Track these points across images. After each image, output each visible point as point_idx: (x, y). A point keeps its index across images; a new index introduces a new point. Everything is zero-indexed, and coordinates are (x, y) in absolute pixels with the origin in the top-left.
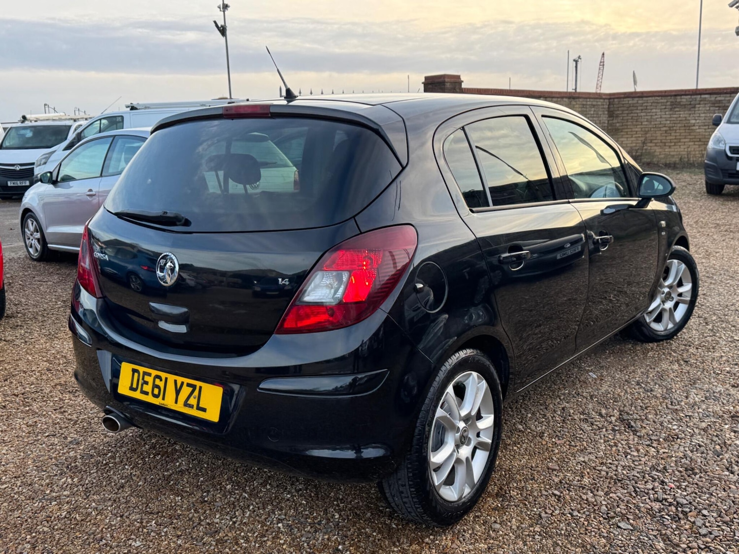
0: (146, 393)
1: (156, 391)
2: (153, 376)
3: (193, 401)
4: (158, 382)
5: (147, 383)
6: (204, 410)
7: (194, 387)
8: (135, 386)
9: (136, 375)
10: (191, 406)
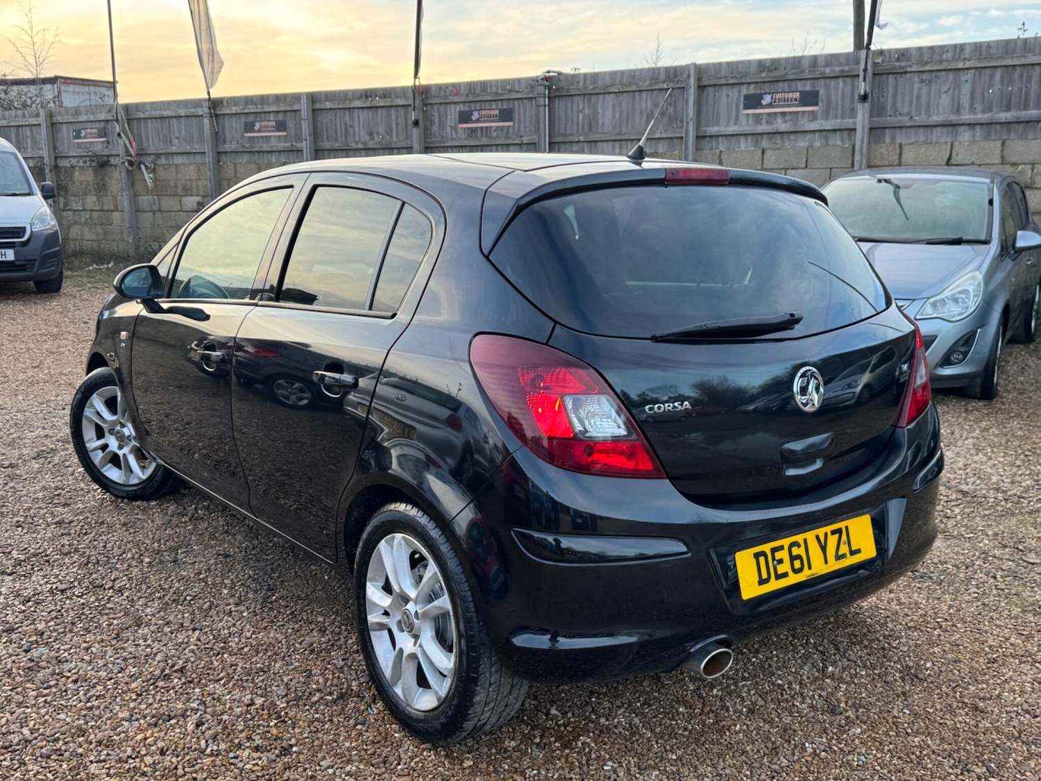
0: (785, 575)
1: (797, 564)
2: (786, 547)
3: (844, 549)
4: (795, 551)
5: (781, 561)
6: (858, 551)
7: (839, 531)
8: (765, 576)
9: (762, 559)
10: (844, 556)
